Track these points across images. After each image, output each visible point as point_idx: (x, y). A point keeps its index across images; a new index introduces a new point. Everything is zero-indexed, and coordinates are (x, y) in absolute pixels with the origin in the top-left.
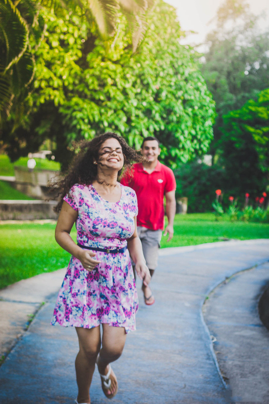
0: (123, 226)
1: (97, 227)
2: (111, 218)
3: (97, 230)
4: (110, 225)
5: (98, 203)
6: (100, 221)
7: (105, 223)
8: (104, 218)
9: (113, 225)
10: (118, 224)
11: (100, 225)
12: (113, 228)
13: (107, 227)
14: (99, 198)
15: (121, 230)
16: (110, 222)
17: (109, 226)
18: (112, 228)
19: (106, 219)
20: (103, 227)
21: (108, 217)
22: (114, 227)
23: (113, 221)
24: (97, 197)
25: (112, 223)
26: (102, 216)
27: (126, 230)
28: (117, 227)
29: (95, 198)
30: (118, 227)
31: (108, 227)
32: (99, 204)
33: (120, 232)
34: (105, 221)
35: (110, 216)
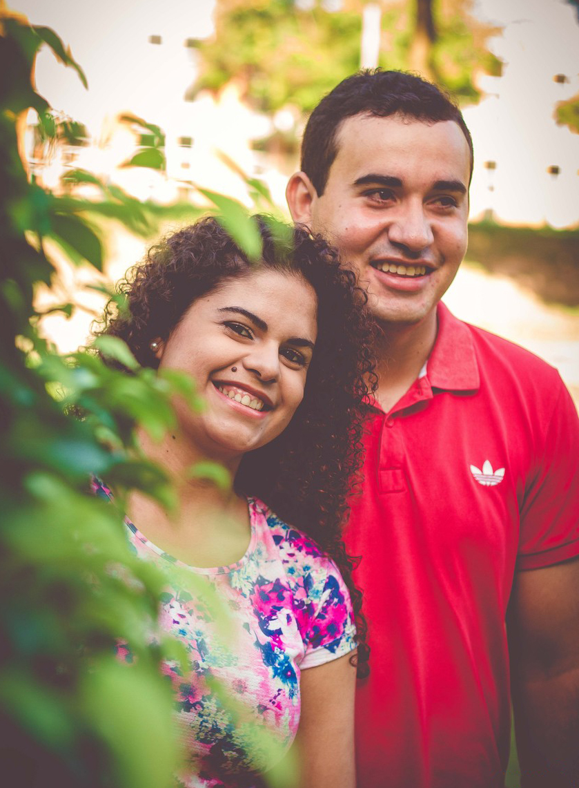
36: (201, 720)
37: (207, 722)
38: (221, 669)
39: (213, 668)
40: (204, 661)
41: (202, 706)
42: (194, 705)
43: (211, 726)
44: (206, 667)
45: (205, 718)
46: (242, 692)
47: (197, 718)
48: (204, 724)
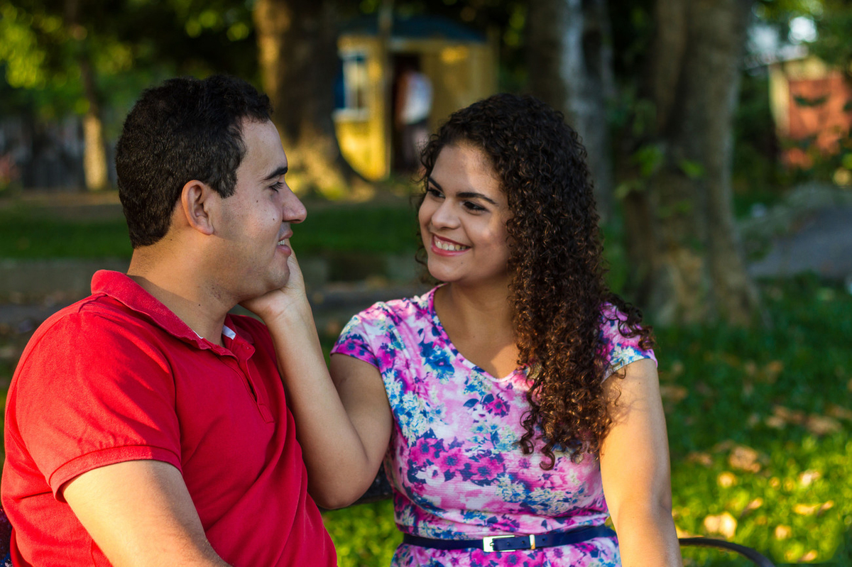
0: (525, 470)
1: (420, 475)
2: (480, 439)
3: (422, 489)
4: (474, 470)
5: (440, 377)
6: (432, 451)
7: (454, 459)
8: (450, 442)
9: (484, 471)
10: (507, 463)
11: (430, 470)
12: (488, 483)
13: (459, 477)
14: (453, 359)
15: (520, 489)
16: (473, 458)
17: (467, 475)
18: (481, 483)
19: (459, 445)
20: (441, 479)
21: (466, 435)
22: (490, 479)
23: (489, 452)
24: (443, 354)
25: (483, 462)
26: (444, 432)
27: (543, 487)
28: (502, 479)
29: (435, 357)
30: (506, 479)
31: (465, 480)
32: (444, 381)
33: (523, 497)
34: (455, 450)
35: (480, 429)
36: (502, 489)
37: (507, 490)
38: (509, 453)
39: (503, 452)
40: (495, 448)
41: (498, 481)
42: (492, 481)
43: (511, 492)
44: (497, 453)
45: (504, 488)
46: (527, 468)
47: (498, 489)
48: (505, 492)
